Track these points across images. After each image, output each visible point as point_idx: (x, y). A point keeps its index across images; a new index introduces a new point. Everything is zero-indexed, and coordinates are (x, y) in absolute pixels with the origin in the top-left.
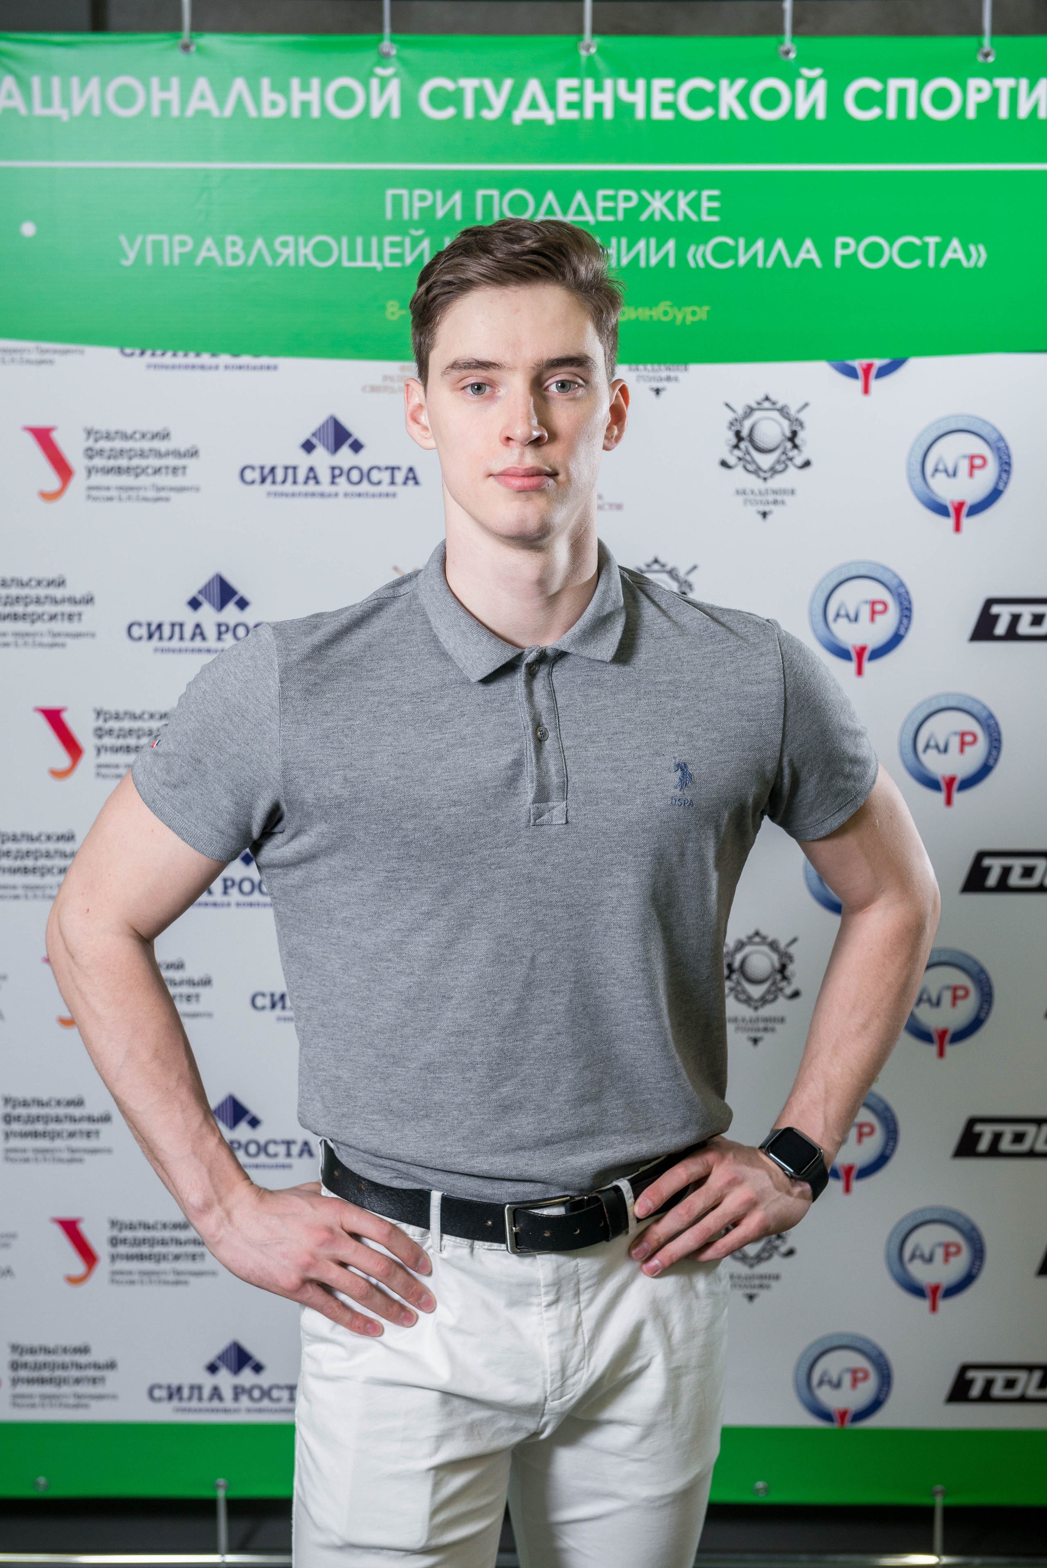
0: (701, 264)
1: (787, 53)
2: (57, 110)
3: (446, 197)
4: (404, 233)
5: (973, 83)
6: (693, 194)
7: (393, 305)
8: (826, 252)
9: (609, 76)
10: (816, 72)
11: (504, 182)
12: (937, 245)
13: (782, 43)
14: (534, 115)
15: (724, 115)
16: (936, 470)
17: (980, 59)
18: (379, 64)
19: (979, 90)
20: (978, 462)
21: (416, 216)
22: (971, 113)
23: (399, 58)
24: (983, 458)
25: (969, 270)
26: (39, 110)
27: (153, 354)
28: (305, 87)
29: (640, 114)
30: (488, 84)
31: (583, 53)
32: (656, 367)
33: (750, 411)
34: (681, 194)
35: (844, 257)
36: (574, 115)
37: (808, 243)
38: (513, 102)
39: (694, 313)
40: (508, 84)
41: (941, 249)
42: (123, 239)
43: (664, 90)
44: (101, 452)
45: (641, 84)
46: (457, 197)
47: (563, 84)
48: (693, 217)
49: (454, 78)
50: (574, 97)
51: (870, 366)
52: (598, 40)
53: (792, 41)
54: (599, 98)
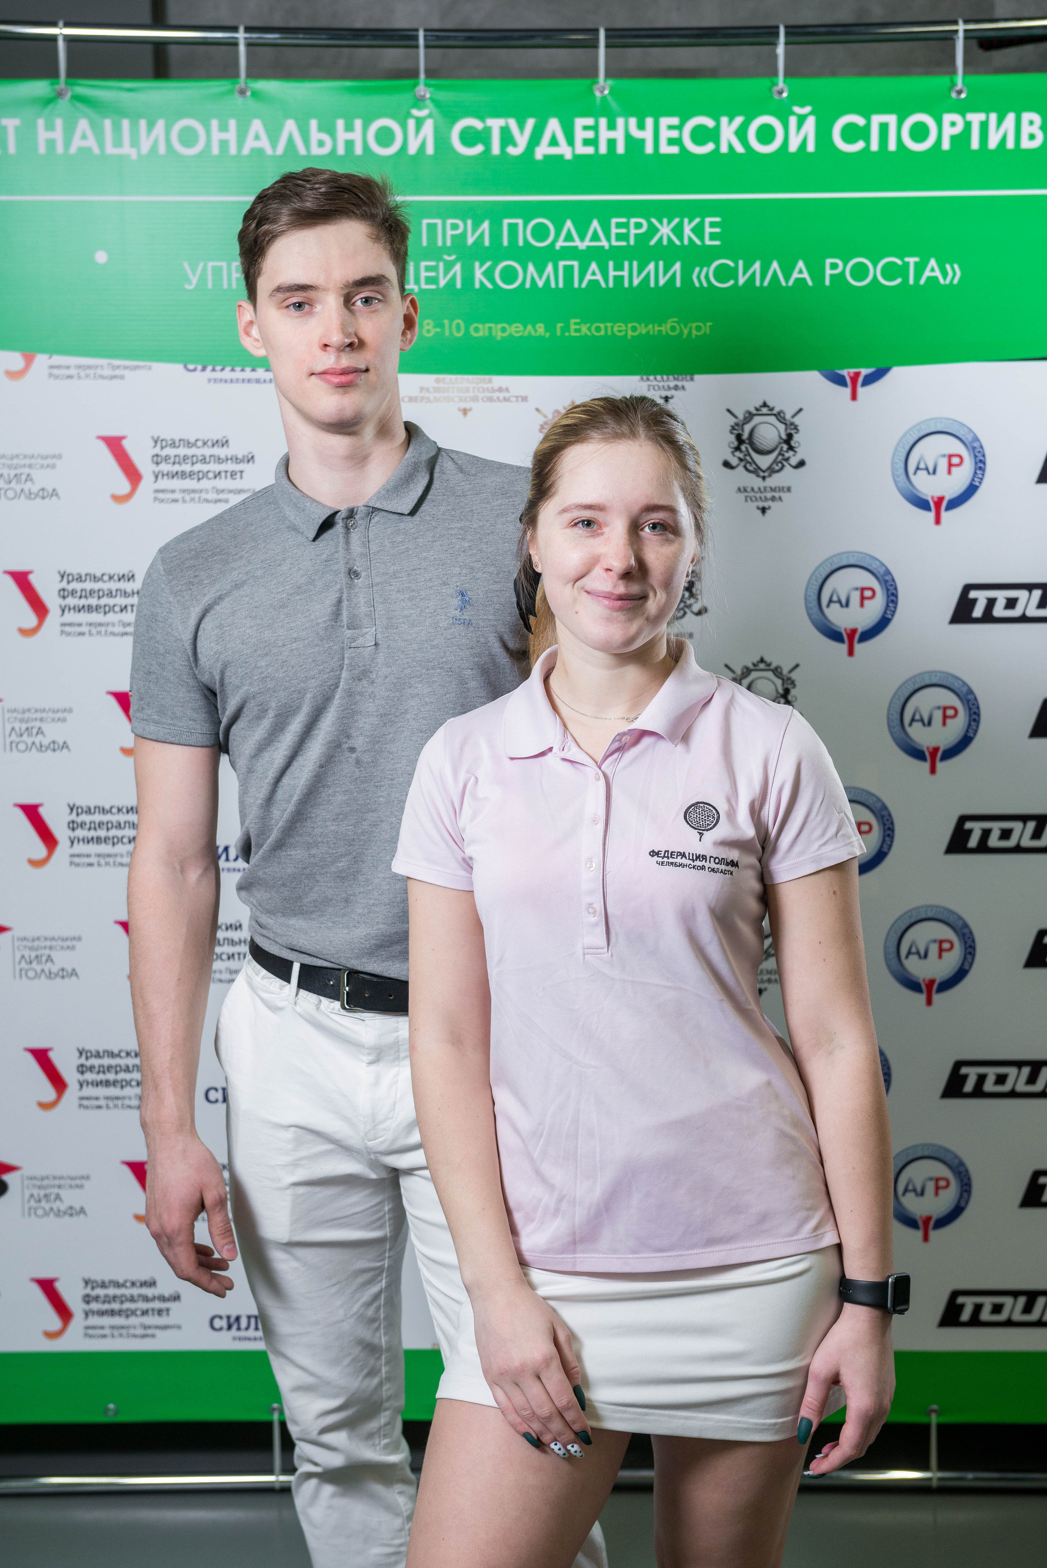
0: (705, 284)
1: (780, 92)
2: (127, 149)
3: (476, 225)
4: (439, 259)
5: (948, 118)
6: (697, 220)
7: (428, 324)
8: (817, 272)
9: (620, 115)
10: (808, 109)
11: (527, 211)
12: (916, 263)
13: (776, 85)
14: (554, 151)
15: (724, 149)
16: (918, 468)
17: (954, 95)
18: (415, 106)
19: (953, 124)
20: (955, 460)
21: (449, 243)
22: (946, 145)
23: (432, 99)
24: (960, 457)
25: (945, 286)
26: (110, 150)
27: (214, 370)
28: (349, 128)
29: (649, 149)
30: (512, 123)
31: (598, 94)
32: (665, 377)
33: (749, 416)
34: (686, 221)
35: (832, 276)
36: (590, 150)
37: (801, 264)
38: (535, 140)
39: (698, 329)
40: (530, 123)
41: (920, 268)
42: (186, 265)
43: (671, 127)
44: (167, 458)
45: (649, 122)
46: (486, 225)
47: (580, 122)
48: (698, 242)
49: (482, 119)
50: (590, 134)
51: (857, 374)
52: (610, 82)
53: (784, 82)
54: (612, 135)
